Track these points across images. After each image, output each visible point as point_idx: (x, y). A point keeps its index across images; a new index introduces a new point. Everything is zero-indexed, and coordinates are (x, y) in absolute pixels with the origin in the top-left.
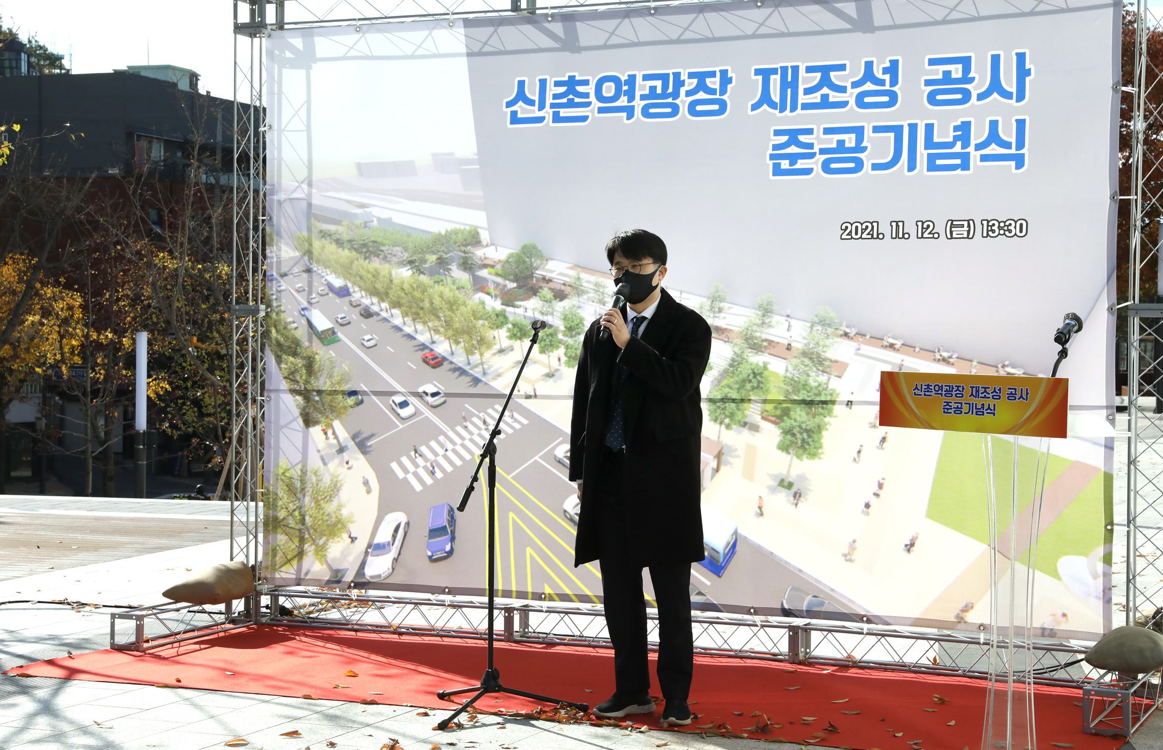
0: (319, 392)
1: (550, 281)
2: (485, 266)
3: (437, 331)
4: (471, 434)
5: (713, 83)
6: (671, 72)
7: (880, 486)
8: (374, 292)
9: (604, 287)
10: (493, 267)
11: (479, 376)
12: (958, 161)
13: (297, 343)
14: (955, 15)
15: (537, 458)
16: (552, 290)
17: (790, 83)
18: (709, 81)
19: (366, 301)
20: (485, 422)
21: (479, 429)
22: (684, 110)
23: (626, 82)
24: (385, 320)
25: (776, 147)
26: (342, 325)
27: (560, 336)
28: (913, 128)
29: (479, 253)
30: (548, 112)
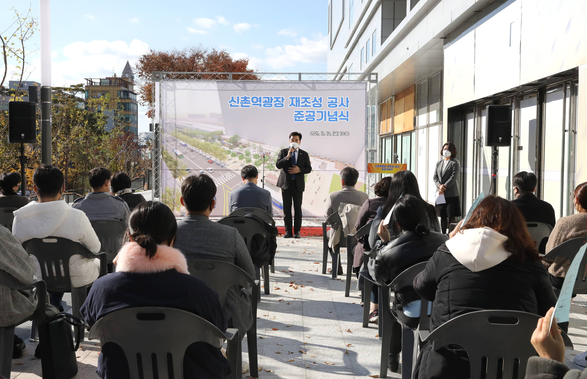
0: (178, 170)
1: (242, 143)
2: (225, 140)
3: (212, 155)
4: (221, 179)
5: (280, 100)
6: (270, 97)
7: (319, 188)
8: (194, 146)
9: (255, 145)
10: (227, 140)
11: (223, 165)
12: (335, 119)
13: (172, 158)
14: (333, 89)
15: (238, 184)
16: (242, 145)
17: (298, 101)
18: (279, 99)
19: (192, 148)
20: (225, 176)
21: (223, 178)
22: (273, 106)
23: (259, 99)
24: (197, 152)
25: (295, 115)
26: (185, 153)
27: (244, 156)
28: (325, 112)
29: (223, 137)
30: (240, 104)
